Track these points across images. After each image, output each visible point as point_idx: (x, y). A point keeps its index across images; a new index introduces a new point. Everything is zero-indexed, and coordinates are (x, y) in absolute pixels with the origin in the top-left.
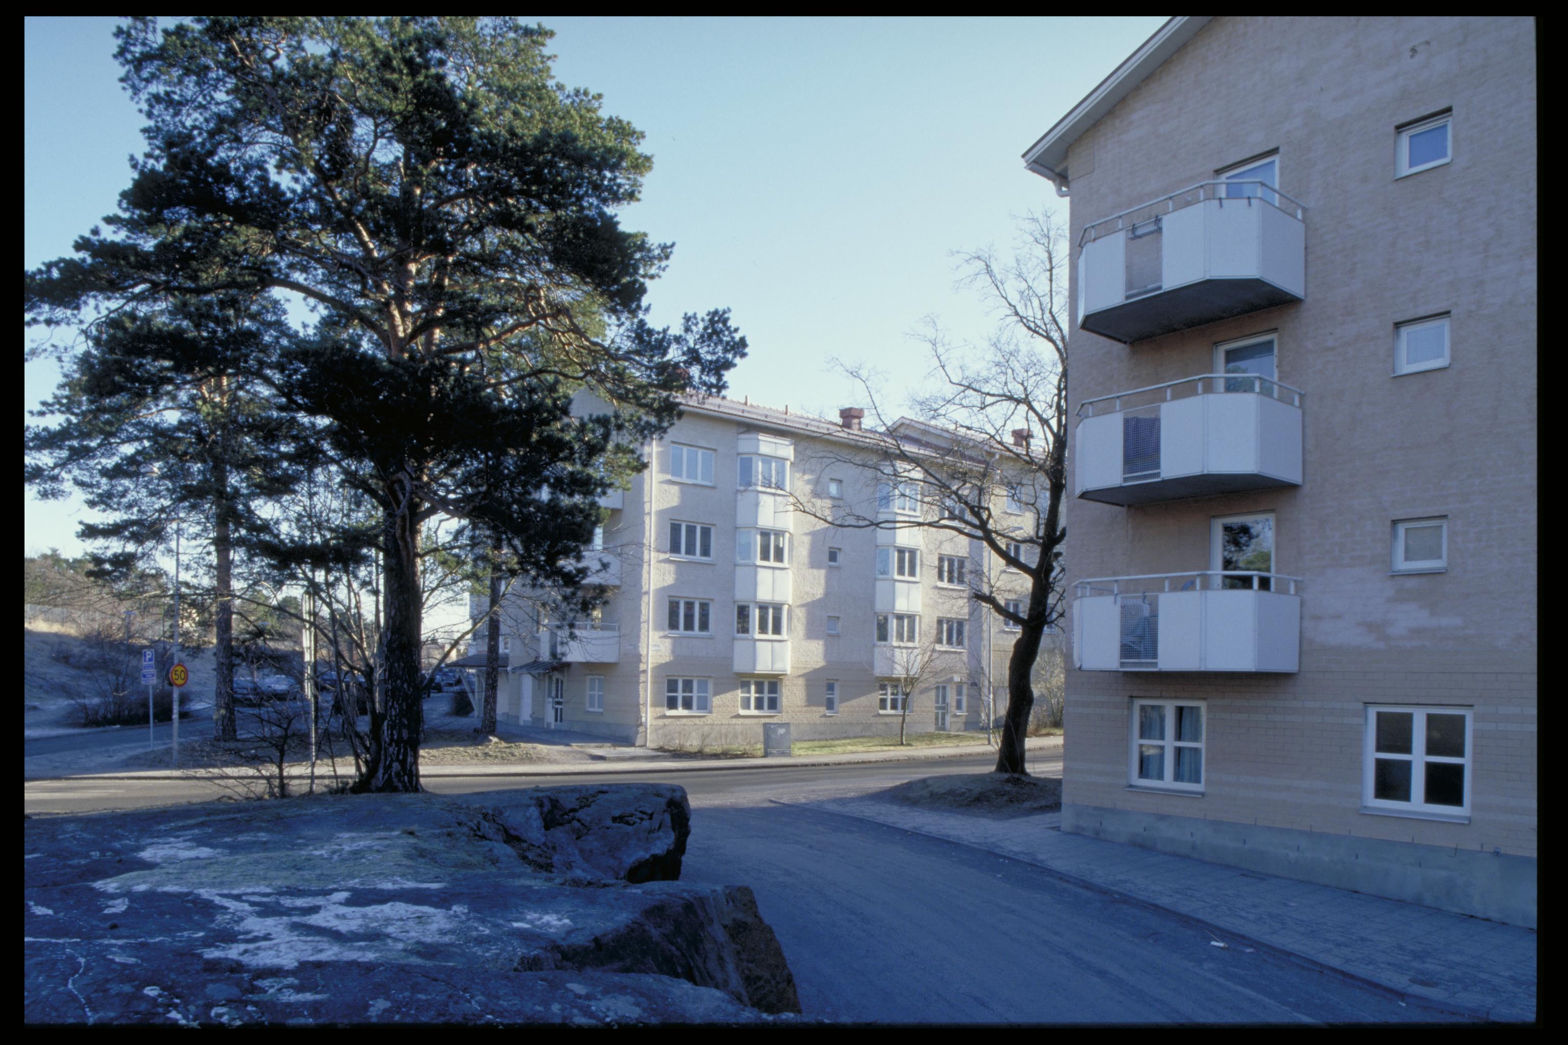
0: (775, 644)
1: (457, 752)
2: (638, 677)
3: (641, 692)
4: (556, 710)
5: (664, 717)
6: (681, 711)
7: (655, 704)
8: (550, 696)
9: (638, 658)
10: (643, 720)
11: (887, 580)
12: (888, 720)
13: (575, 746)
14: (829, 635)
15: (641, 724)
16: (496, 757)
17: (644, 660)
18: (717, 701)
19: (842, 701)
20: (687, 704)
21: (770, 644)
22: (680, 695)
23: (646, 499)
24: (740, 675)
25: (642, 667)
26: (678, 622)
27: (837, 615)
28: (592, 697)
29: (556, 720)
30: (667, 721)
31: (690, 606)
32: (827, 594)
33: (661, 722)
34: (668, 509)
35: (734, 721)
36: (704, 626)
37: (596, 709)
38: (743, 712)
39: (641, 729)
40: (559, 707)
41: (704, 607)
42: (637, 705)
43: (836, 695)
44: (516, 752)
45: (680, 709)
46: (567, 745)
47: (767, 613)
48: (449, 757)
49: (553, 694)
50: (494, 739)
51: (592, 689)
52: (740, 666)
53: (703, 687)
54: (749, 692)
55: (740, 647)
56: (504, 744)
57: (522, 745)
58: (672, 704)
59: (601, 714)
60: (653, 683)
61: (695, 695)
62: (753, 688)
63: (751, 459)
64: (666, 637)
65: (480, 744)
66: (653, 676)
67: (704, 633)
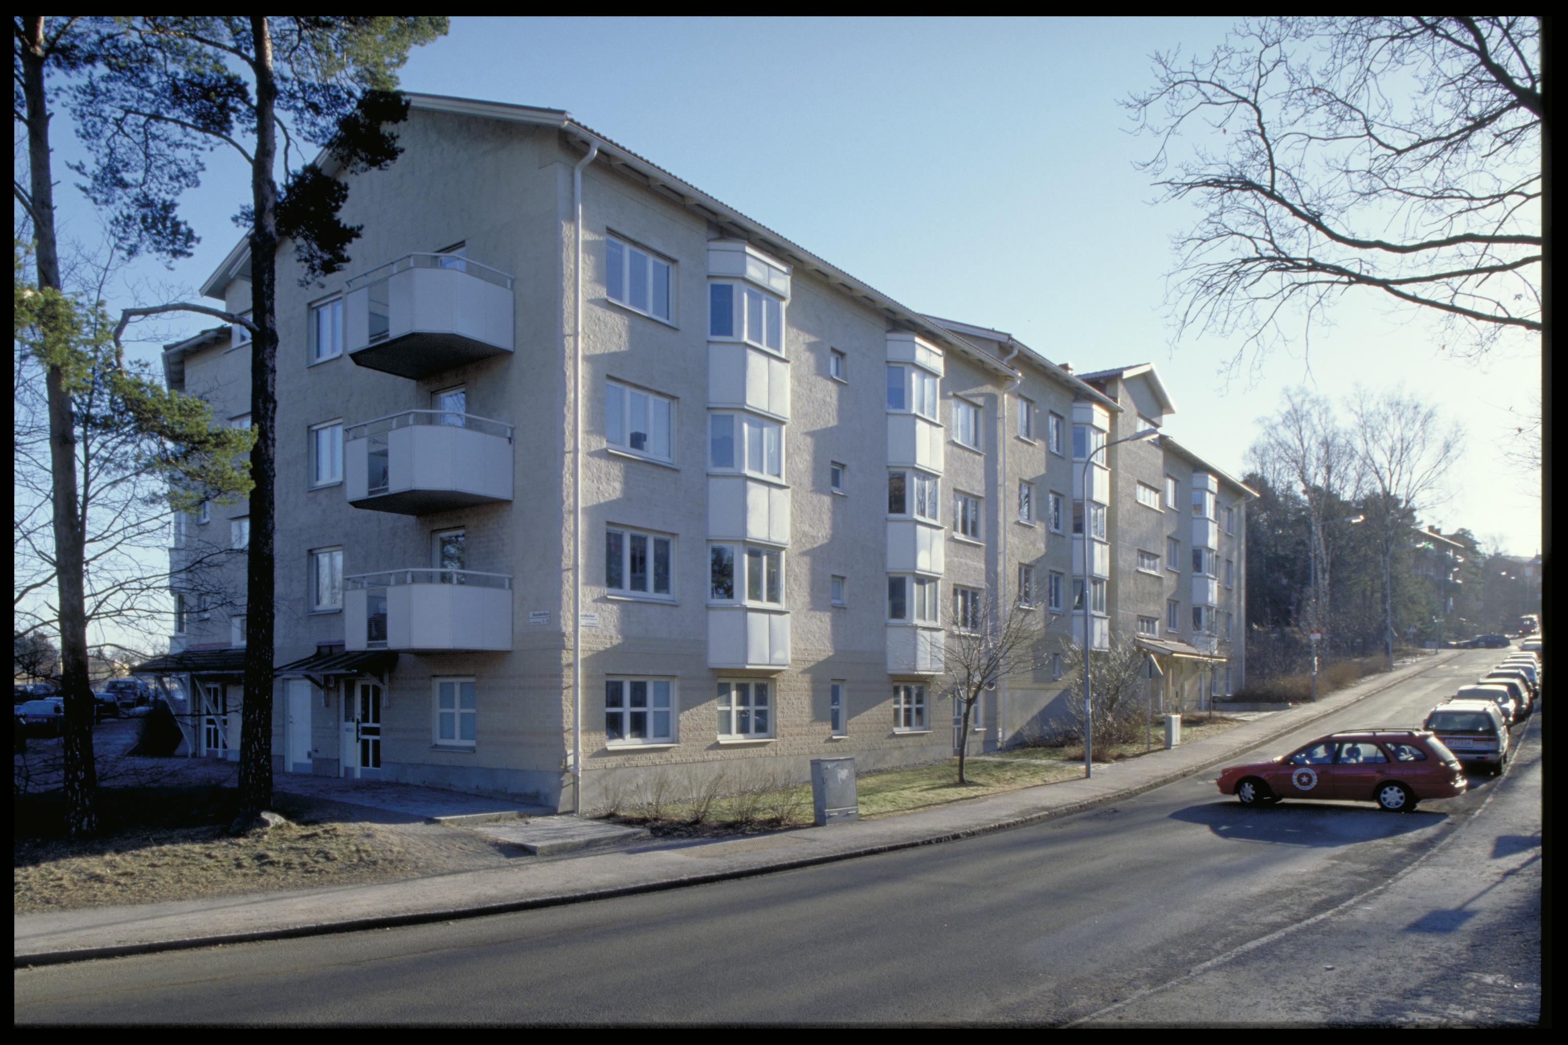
0: (773, 616)
1: (188, 857)
2: (559, 676)
3: (567, 706)
4: (365, 744)
5: (606, 753)
6: (629, 742)
7: (590, 728)
8: (349, 717)
9: (557, 641)
10: (570, 760)
11: (906, 521)
12: (903, 742)
13: (451, 822)
14: (834, 606)
15: (566, 770)
16: (288, 865)
17: (569, 643)
18: (686, 719)
19: (850, 716)
20: (639, 726)
21: (766, 616)
22: (627, 710)
23: (568, 329)
24: (718, 672)
25: (567, 657)
26: (620, 575)
27: (842, 574)
28: (446, 720)
29: (365, 762)
30: (611, 762)
31: (639, 544)
32: (833, 537)
33: (600, 763)
34: (603, 356)
35: (712, 755)
36: (662, 584)
37: (457, 742)
38: (723, 739)
39: (567, 779)
40: (371, 738)
41: (663, 548)
42: (559, 732)
43: (843, 707)
44: (332, 847)
45: (628, 736)
46: (430, 821)
47: (760, 564)
48: (168, 874)
49: (358, 716)
50: (274, 819)
51: (447, 701)
52: (719, 657)
53: (664, 698)
54: (729, 702)
55: (719, 622)
56: (296, 830)
57: (340, 827)
58: (614, 726)
59: (472, 750)
60: (588, 688)
61: (650, 709)
62: (734, 694)
63: (730, 288)
64: (604, 600)
65: (241, 833)
66: (588, 676)
67: (662, 596)
